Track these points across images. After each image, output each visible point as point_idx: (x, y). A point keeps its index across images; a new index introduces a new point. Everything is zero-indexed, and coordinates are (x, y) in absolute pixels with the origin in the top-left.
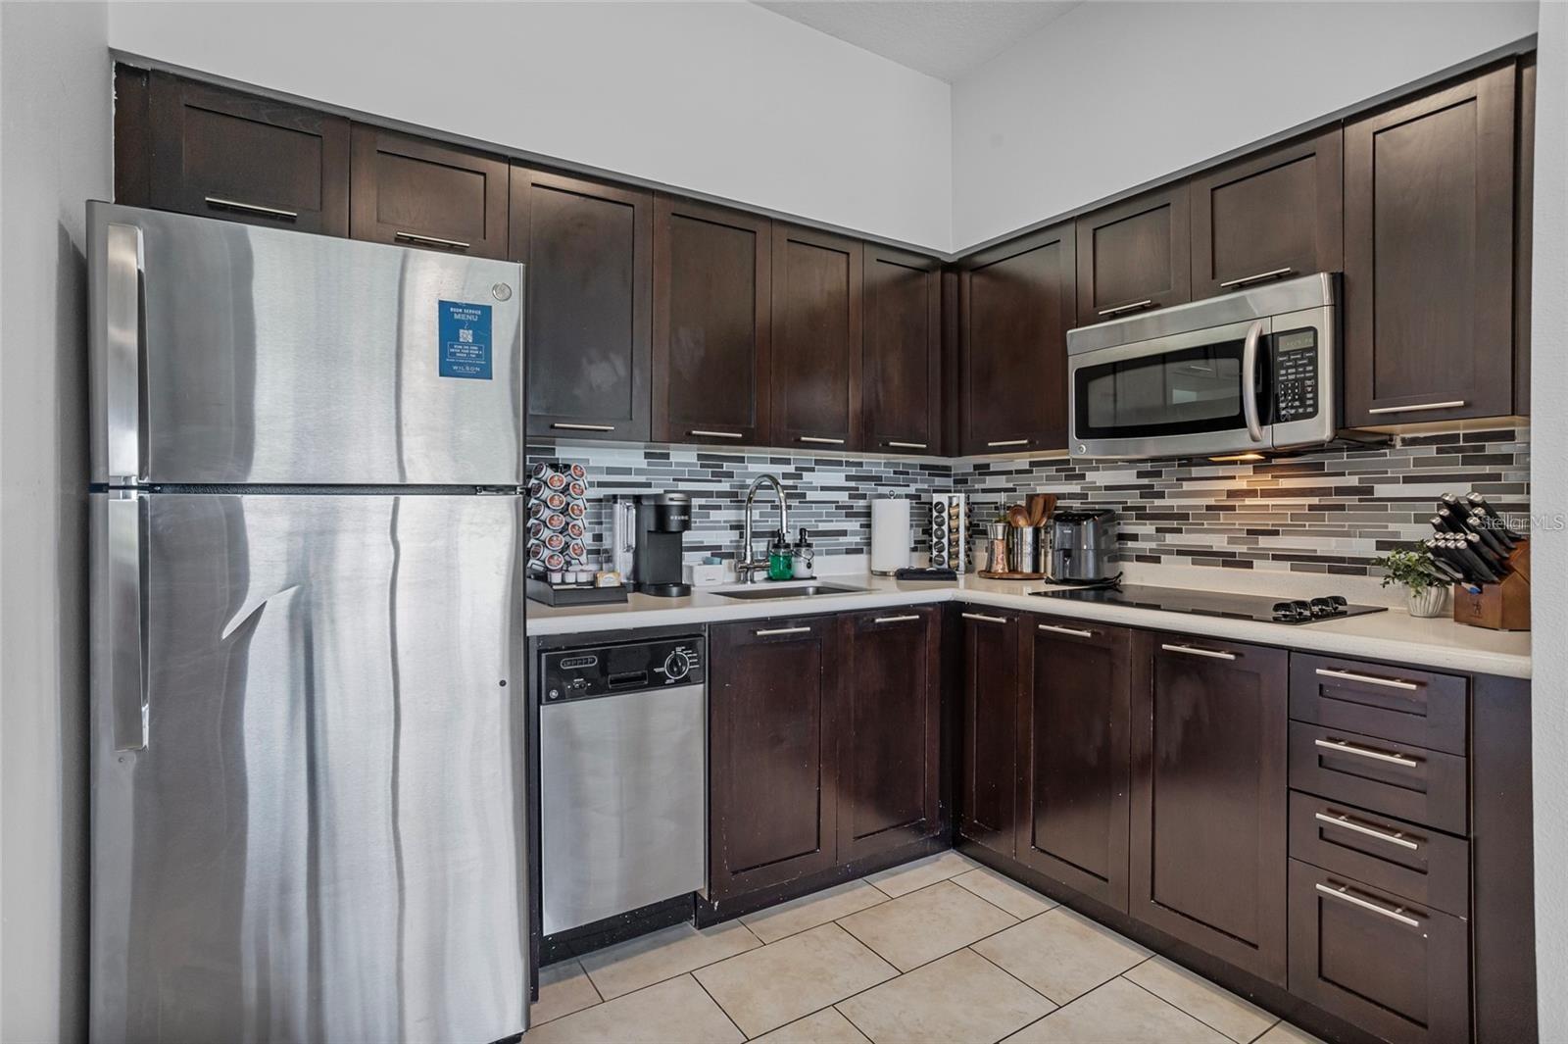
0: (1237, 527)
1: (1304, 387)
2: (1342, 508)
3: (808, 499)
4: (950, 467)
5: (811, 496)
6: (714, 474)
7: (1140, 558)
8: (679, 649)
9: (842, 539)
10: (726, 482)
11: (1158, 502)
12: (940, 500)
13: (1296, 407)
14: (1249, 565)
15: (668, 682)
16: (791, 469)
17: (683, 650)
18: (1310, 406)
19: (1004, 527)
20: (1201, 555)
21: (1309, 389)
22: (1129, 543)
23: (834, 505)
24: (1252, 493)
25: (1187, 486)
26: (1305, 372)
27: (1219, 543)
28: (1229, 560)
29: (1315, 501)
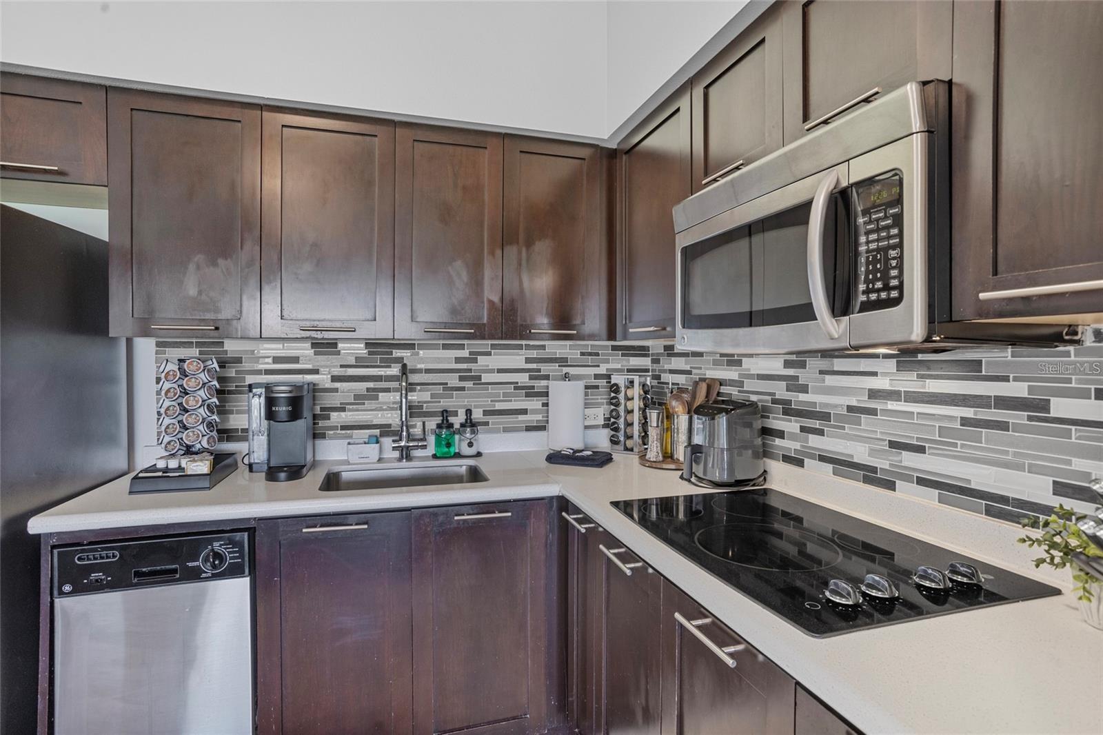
0: (879, 436)
1: (887, 260)
2: (1003, 426)
3: (483, 381)
4: (648, 347)
5: (486, 378)
6: (382, 360)
7: (787, 459)
8: (216, 544)
9: (521, 417)
10: (394, 367)
11: (802, 397)
12: (616, 382)
13: (878, 291)
14: (891, 486)
15: (204, 575)
16: (465, 353)
17: (221, 545)
18: (894, 288)
19: (659, 414)
20: (843, 465)
21: (894, 263)
22: (777, 440)
23: (513, 386)
24: (893, 395)
25: (830, 380)
26: (889, 237)
27: (860, 453)
28: (870, 475)
29: (969, 413)
